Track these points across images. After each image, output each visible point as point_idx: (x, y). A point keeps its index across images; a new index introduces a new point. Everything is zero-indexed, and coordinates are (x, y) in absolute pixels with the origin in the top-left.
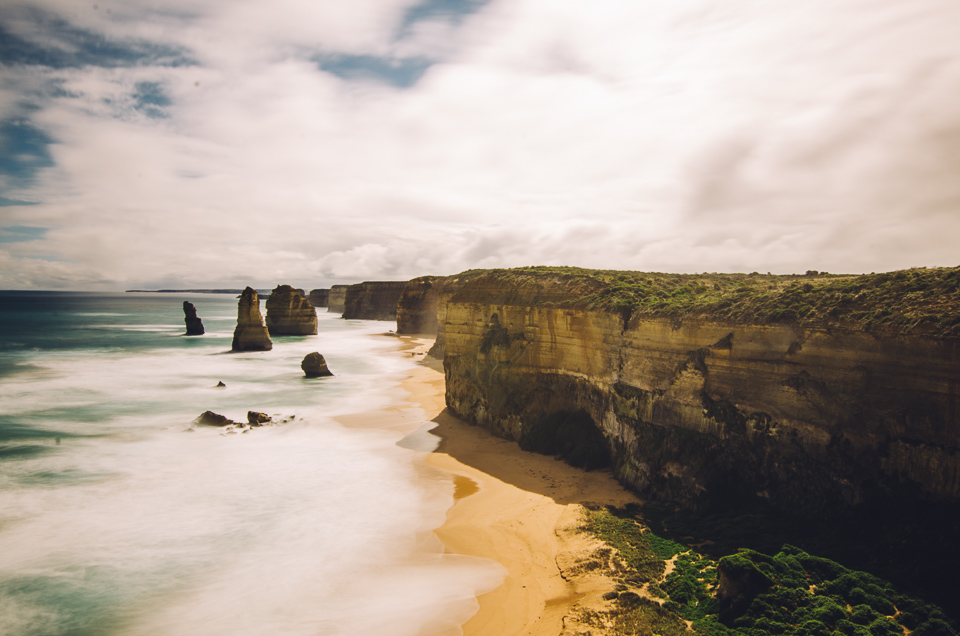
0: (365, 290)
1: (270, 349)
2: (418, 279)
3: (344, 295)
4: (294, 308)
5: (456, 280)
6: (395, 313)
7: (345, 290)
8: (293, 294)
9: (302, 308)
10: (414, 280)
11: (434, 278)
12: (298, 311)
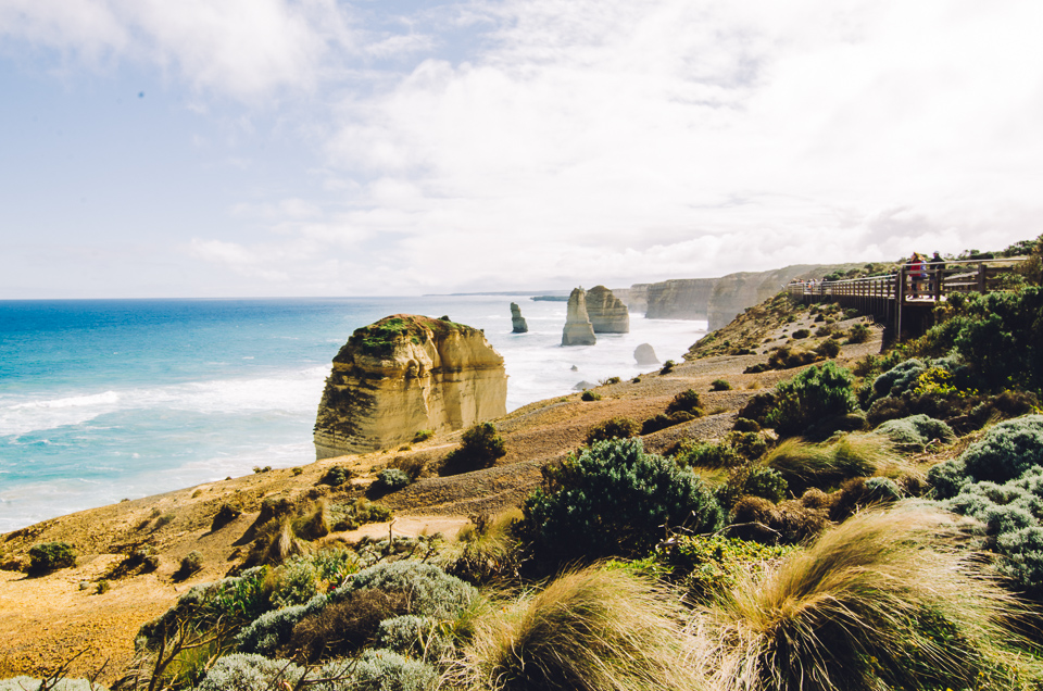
0: (669, 288)
1: (594, 344)
2: (731, 276)
3: (645, 294)
4: (608, 307)
5: (775, 276)
6: (706, 312)
7: (645, 289)
8: (606, 294)
9: (615, 307)
10: (726, 277)
11: (748, 274)
12: (611, 310)
